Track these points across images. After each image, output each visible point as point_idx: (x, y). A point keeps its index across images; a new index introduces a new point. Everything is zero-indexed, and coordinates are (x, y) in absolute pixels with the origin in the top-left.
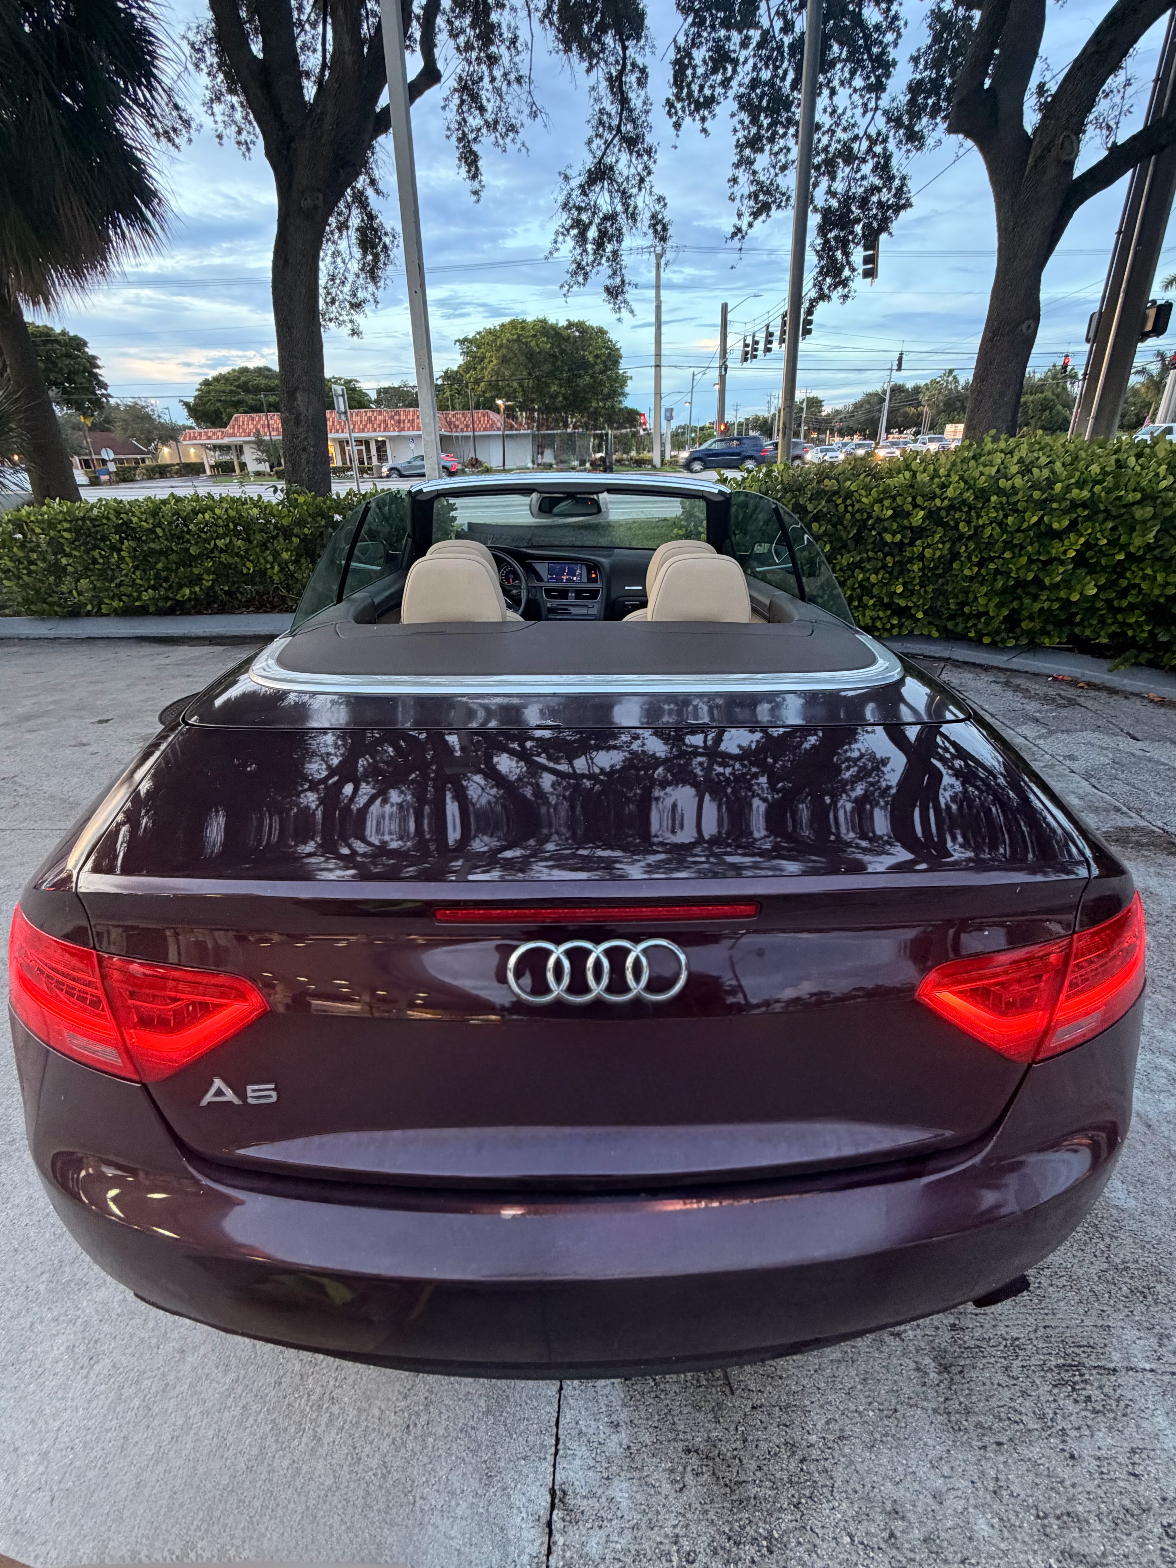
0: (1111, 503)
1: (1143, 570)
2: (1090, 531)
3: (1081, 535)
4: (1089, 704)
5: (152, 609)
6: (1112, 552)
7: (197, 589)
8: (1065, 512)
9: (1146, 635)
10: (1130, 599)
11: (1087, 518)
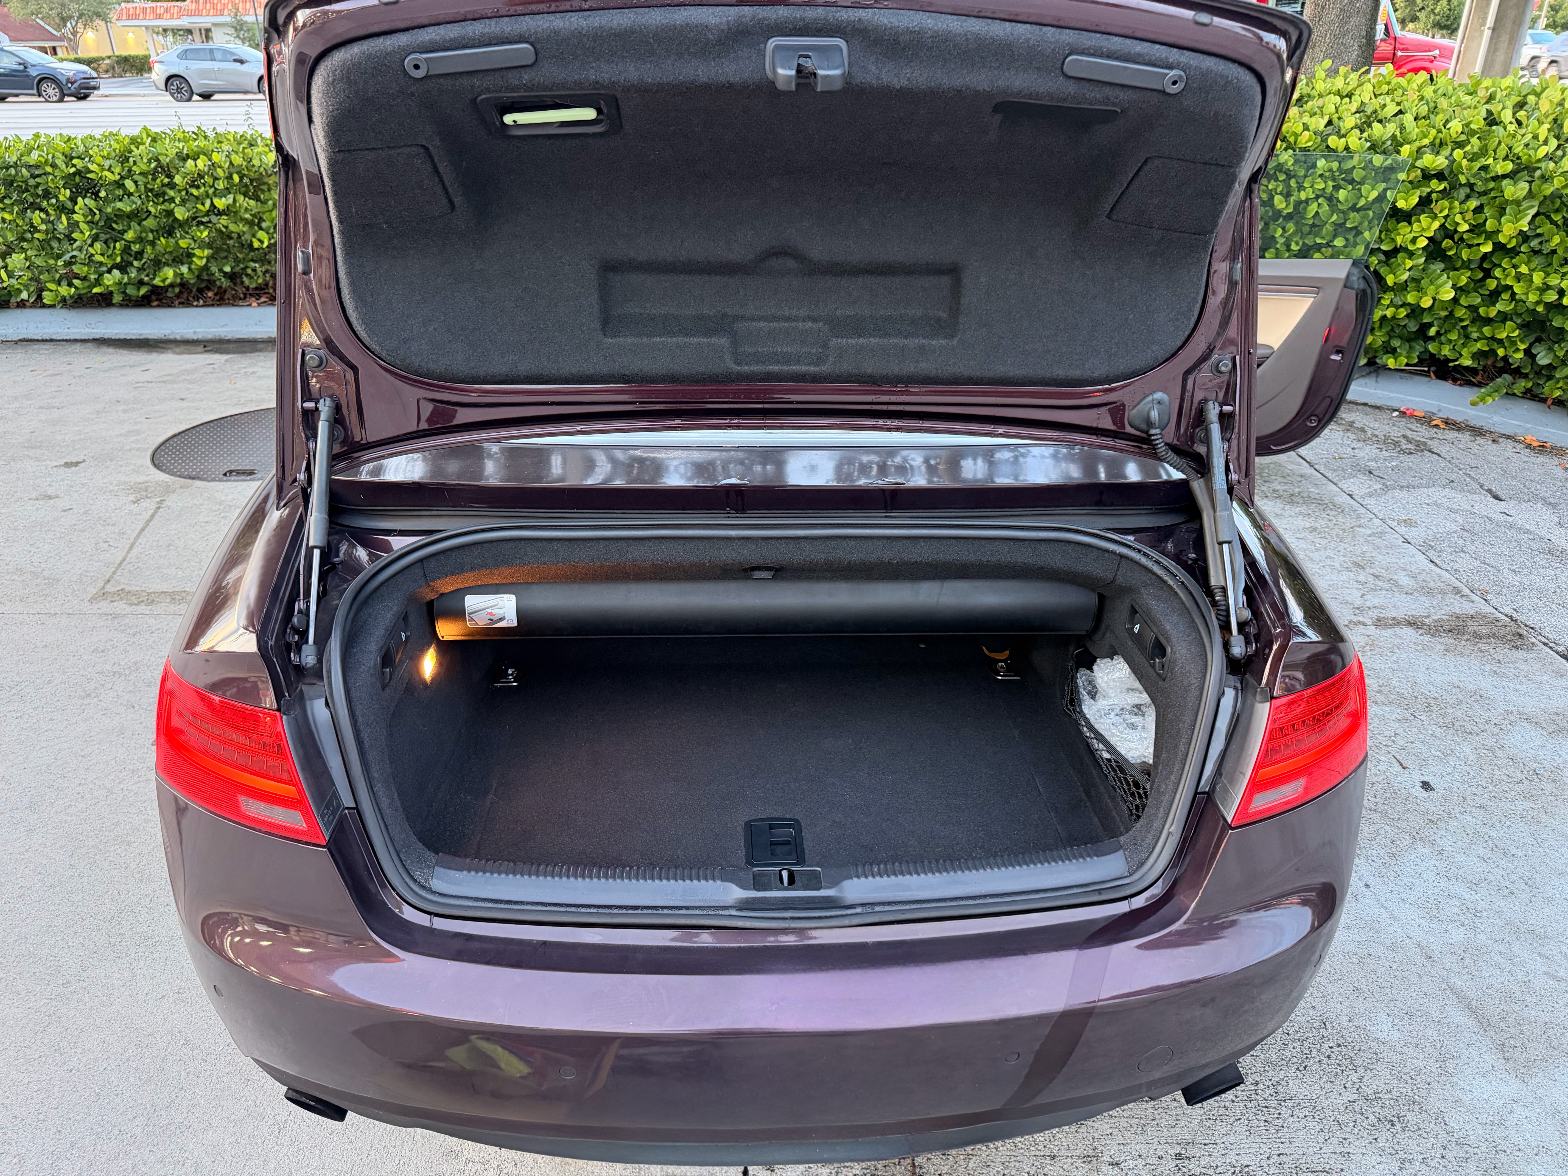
0: (1474, 176)
1: (1515, 267)
2: (1446, 212)
3: (1435, 217)
4: (1443, 450)
5: (117, 298)
6: (1476, 242)
7: (184, 269)
8: (1414, 184)
9: (1520, 355)
10: (1500, 306)
11: (1445, 194)
